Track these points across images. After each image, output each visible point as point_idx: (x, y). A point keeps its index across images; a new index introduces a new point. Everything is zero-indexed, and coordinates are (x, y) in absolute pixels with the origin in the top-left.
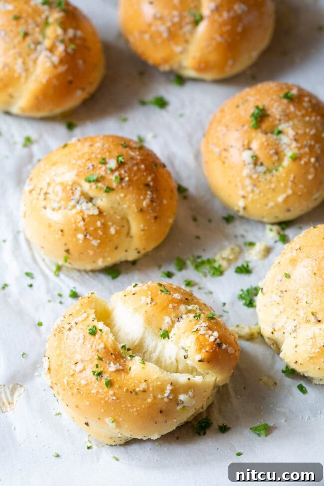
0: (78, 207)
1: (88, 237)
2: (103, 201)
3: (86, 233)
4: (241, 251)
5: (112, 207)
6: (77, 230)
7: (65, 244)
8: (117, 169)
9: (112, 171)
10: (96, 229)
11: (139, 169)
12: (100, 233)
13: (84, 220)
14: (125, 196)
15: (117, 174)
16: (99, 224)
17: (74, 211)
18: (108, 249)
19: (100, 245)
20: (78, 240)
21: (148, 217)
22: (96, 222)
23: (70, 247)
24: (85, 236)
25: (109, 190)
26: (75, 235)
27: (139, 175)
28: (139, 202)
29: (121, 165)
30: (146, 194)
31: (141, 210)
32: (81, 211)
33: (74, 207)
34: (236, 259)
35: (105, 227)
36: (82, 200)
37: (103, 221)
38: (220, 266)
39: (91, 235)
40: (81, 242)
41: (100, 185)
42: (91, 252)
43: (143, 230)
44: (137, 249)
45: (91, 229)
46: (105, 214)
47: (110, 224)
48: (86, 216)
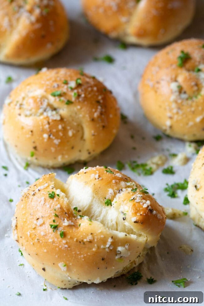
0: (45, 114)
1: (51, 137)
2: (64, 111)
3: (50, 133)
4: (167, 160)
5: (71, 116)
6: (43, 131)
7: (34, 142)
8: (76, 88)
9: (72, 89)
10: (58, 131)
11: (92, 90)
12: (61, 134)
13: (49, 123)
14: (81, 108)
15: (76, 91)
16: (60, 127)
17: (42, 117)
18: (66, 148)
19: (60, 144)
20: (43, 139)
21: (98, 125)
22: (58, 125)
23: (37, 144)
24: (49, 136)
25: (69, 103)
26: (42, 135)
27: (92, 94)
28: (91, 114)
29: (79, 85)
30: (96, 109)
31: (93, 120)
32: (47, 117)
33: (42, 114)
34: (163, 164)
35: (65, 130)
36: (48, 109)
37: (63, 125)
38: (151, 168)
39: (54, 136)
40: (46, 140)
41: (62, 98)
42: (53, 149)
43: (94, 135)
44: (88, 150)
45: (54, 130)
46: (65, 120)
47: (69, 128)
48: (50, 121)
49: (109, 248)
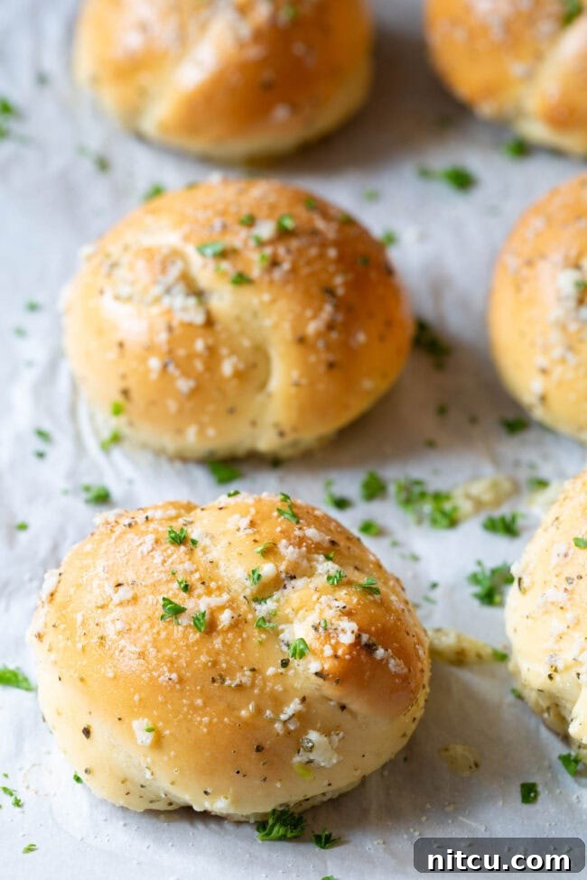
0: (166, 301)
1: (171, 368)
2: (224, 300)
3: (170, 358)
4: (516, 490)
5: (238, 319)
6: (150, 349)
7: (124, 377)
8: (272, 242)
9: (261, 244)
10: (191, 356)
11: (322, 256)
12: (199, 365)
13: (170, 329)
14: (273, 301)
15: (268, 251)
16: (199, 345)
17: (155, 310)
18: (211, 408)
19: (195, 392)
20: (148, 371)
21: (313, 359)
22: (193, 341)
23: (132, 383)
24: (165, 366)
25: (242, 280)
26: (144, 360)
27: (318, 266)
28: (299, 321)
29: (283, 234)
30: (320, 309)
31: (301, 340)
32: (169, 311)
33: (157, 300)
34: (498, 502)
35: (212, 353)
36: (180, 288)
37: (210, 341)
38: (455, 509)
39: (178, 366)
40: (154, 376)
41: (225, 265)
42: (172, 406)
43: (297, 384)
44: (276, 425)
45: (181, 352)
46: (218, 327)
47: (224, 351)
48: (175, 323)
49: (285, 722)
